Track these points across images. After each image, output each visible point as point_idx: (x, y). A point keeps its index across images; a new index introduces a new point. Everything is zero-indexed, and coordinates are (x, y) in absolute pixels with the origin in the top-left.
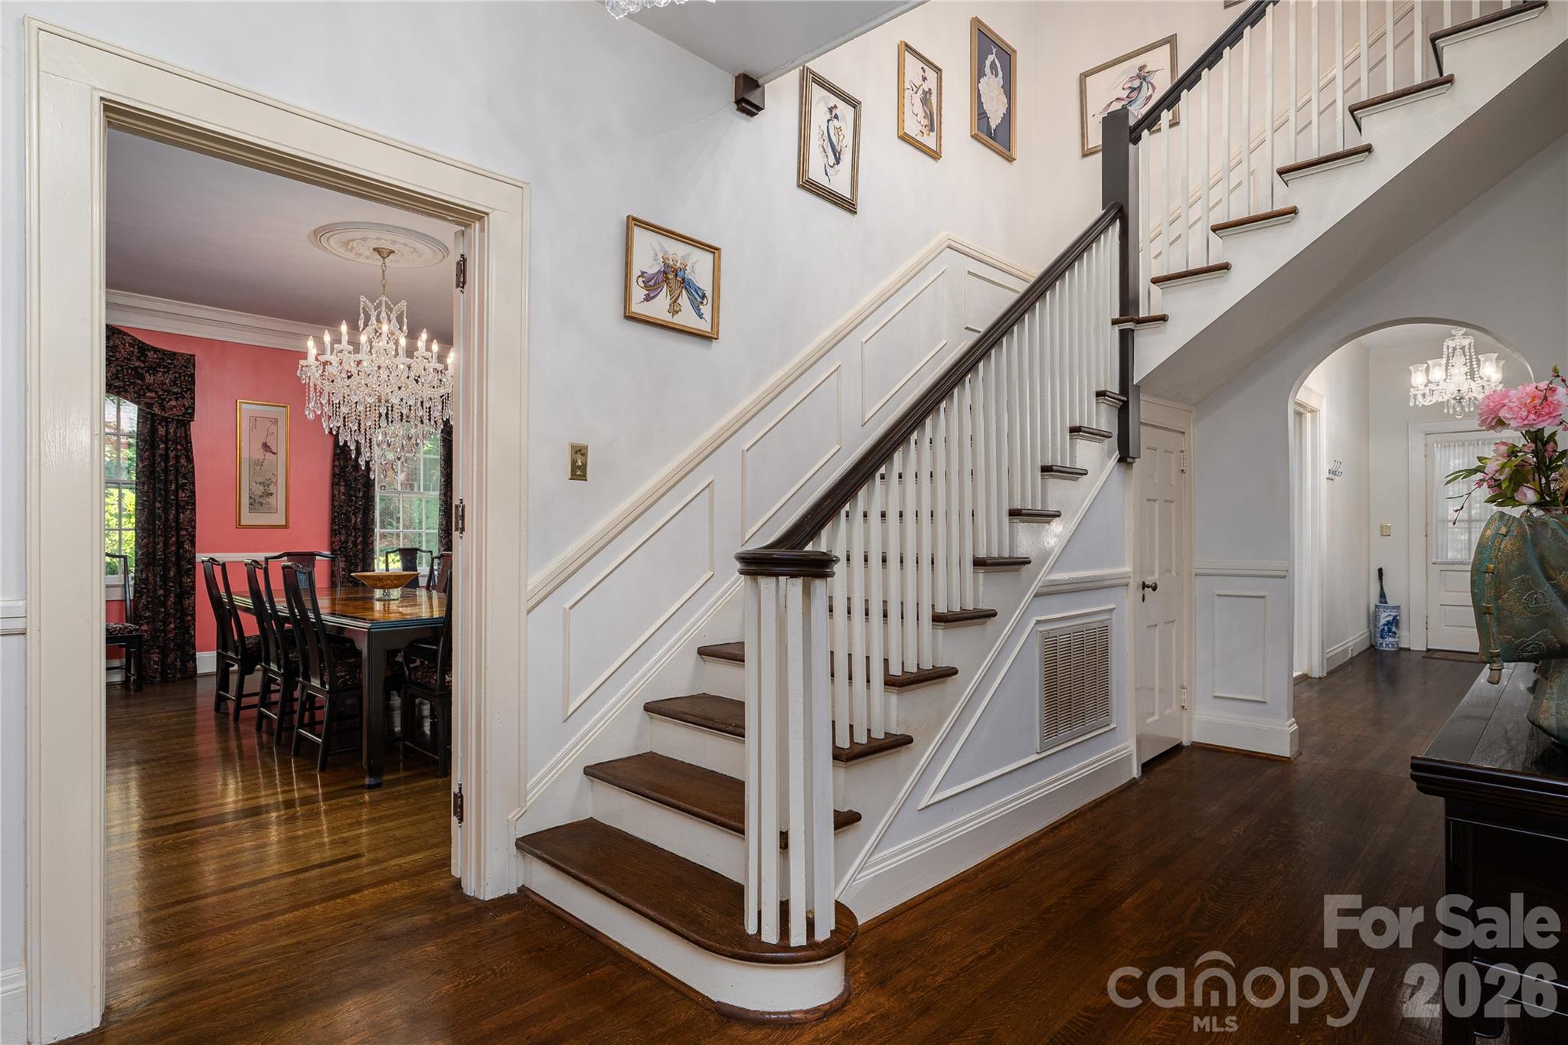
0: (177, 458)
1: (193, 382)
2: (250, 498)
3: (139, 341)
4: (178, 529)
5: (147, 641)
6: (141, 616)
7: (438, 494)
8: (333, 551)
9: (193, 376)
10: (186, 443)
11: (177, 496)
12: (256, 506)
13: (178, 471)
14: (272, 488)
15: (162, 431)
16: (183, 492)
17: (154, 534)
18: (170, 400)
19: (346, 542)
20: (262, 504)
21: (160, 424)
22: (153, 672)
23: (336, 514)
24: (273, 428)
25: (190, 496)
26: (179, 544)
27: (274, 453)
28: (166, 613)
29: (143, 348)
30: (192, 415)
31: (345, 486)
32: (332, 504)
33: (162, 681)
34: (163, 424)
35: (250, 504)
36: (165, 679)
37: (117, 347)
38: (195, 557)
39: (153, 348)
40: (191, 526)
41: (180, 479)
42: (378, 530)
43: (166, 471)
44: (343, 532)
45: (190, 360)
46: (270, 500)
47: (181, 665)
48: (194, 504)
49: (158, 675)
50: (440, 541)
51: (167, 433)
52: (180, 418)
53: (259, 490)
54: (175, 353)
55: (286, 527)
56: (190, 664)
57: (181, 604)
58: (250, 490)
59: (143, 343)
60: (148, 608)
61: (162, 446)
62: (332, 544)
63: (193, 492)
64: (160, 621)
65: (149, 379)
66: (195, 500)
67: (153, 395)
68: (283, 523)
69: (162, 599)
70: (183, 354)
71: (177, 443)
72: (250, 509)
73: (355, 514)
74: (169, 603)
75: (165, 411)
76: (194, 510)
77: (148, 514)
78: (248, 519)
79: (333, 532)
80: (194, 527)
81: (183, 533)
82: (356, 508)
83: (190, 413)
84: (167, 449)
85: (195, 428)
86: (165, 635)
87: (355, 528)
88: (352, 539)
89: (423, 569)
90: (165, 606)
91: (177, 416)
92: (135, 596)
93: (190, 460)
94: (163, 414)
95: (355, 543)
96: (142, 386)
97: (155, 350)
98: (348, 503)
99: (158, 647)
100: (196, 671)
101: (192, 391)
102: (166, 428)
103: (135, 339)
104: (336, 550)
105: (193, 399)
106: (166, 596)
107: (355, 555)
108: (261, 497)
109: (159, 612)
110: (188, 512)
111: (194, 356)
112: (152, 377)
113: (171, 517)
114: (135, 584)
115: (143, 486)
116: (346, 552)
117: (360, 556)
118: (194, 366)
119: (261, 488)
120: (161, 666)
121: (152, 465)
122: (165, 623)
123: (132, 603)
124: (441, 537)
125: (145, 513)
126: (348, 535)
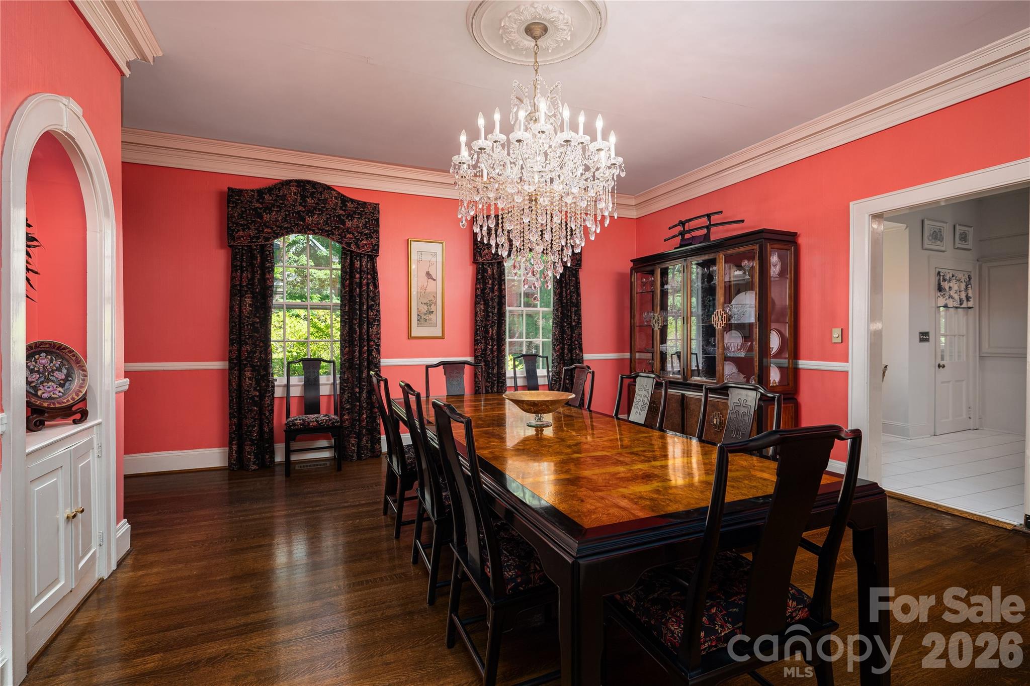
0: (368, 284)
1: (378, 225)
2: (418, 315)
3: (342, 195)
4: (369, 340)
5: (348, 427)
6: (344, 408)
7: (552, 310)
8: (476, 357)
9: (377, 220)
10: (374, 272)
11: (367, 315)
12: (422, 321)
13: (368, 295)
14: (433, 308)
15: (358, 264)
16: (372, 311)
17: (353, 343)
18: (363, 240)
19: (485, 349)
20: (426, 320)
21: (356, 259)
22: (351, 452)
23: (478, 327)
24: (434, 259)
25: (376, 315)
26: (370, 352)
27: (434, 280)
28: (361, 406)
29: (344, 200)
30: (377, 251)
31: (484, 304)
32: (475, 320)
33: (358, 459)
34: (358, 259)
35: (418, 320)
36: (359, 458)
37: (327, 200)
38: (380, 362)
39: (351, 199)
40: (377, 338)
41: (370, 301)
42: (508, 340)
43: (360, 295)
44: (483, 341)
45: (376, 208)
46: (432, 316)
47: (371, 446)
48: (379, 321)
49: (355, 455)
50: (554, 349)
51: (361, 265)
52: (370, 253)
53: (424, 309)
54: (365, 203)
55: (442, 337)
56: (377, 446)
57: (371, 399)
58: (418, 309)
59: (344, 196)
60: (348, 402)
61: (358, 276)
62: (475, 352)
63: (379, 311)
64: (356, 413)
65: (349, 224)
66: (380, 318)
67: (351, 236)
68: (441, 335)
69: (358, 395)
70: (371, 203)
71: (368, 273)
72: (418, 324)
73: (492, 327)
74: (362, 399)
75: (359, 248)
76: (379, 325)
77: (349, 329)
78: (416, 331)
79: (476, 342)
80: (379, 339)
81: (372, 343)
82: (493, 322)
83: (376, 249)
84: (361, 278)
85: (380, 262)
86: (360, 423)
87: (492, 339)
88: (490, 347)
89: (541, 372)
90: (360, 402)
91: (367, 252)
92: (340, 392)
93: (376, 286)
94: (358, 251)
95: (492, 350)
96: (344, 230)
97: (352, 201)
98: (486, 319)
99: (355, 433)
100: (381, 451)
101: (377, 232)
102: (360, 262)
103: (339, 193)
104: (478, 356)
105: (378, 238)
106: (360, 393)
107: (492, 360)
108: (425, 314)
109: (355, 406)
110: (375, 327)
111: (379, 204)
112: (350, 223)
113: (364, 331)
114: (340, 383)
115: (345, 307)
116: (485, 357)
117: (496, 361)
118: (379, 213)
119: (426, 307)
120: (357, 447)
121: (351, 291)
122: (360, 415)
123: (339, 396)
124: (554, 345)
125: (347, 328)
126: (487, 344)
